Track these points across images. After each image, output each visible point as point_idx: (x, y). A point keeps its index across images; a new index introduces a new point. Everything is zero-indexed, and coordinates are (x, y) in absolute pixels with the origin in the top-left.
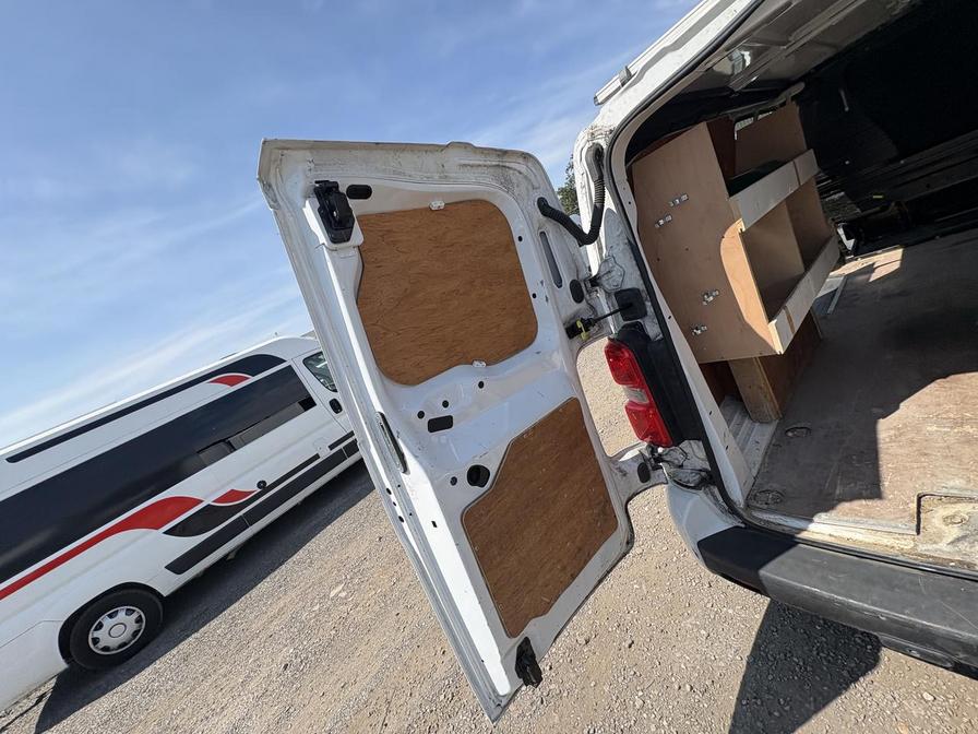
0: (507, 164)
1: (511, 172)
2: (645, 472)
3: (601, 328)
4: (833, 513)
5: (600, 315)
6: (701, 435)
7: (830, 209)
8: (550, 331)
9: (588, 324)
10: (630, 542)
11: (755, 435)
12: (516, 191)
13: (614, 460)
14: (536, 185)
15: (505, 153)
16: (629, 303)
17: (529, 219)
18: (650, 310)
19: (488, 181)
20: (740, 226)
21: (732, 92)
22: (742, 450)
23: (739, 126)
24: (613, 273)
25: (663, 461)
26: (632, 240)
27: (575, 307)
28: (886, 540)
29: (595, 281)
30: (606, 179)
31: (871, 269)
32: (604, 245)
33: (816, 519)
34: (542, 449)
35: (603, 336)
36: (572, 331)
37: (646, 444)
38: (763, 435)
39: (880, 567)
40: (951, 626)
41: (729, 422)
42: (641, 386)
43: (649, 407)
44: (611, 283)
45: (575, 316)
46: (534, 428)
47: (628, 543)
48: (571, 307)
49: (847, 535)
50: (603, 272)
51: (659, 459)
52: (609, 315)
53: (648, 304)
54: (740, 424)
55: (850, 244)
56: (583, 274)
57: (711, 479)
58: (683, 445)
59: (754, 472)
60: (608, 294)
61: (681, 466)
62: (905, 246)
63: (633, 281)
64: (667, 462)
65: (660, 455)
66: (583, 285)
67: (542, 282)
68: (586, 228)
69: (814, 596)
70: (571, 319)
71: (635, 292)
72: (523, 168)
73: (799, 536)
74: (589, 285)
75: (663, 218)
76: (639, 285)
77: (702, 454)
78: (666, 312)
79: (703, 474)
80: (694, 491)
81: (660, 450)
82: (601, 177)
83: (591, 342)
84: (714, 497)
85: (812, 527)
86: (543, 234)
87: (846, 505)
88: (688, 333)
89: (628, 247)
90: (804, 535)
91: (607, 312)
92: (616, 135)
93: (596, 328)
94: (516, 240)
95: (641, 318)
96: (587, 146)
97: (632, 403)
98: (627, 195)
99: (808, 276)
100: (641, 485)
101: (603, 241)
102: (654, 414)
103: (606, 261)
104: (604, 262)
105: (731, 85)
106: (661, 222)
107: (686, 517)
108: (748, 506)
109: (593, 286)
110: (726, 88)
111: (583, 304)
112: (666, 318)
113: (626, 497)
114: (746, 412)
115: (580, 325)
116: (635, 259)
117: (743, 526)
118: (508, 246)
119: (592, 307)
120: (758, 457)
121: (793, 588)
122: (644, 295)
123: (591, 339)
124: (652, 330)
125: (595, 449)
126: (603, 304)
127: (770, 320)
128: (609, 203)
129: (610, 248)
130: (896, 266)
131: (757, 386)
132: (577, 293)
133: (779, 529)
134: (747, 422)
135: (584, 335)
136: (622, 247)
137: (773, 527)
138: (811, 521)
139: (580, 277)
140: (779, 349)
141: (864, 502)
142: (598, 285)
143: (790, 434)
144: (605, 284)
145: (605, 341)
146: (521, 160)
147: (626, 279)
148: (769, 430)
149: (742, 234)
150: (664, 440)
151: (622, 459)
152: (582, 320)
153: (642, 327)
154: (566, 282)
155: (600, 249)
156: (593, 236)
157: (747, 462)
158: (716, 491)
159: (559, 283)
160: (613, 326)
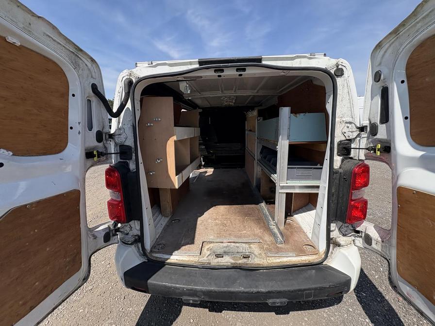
0: (80, 56)
1: (81, 61)
2: (108, 237)
3: (107, 159)
4: (179, 251)
5: (108, 152)
6: (140, 218)
7: (201, 150)
8: (75, 149)
9: (100, 154)
10: (85, 279)
11: (161, 222)
12: (80, 72)
13: (91, 230)
14: (94, 76)
15: (81, 50)
16: (125, 152)
17: (83, 90)
18: (134, 157)
19: (63, 55)
20: (175, 138)
21: (184, 98)
22: (155, 227)
23: (183, 110)
24: (122, 136)
25: (119, 231)
26: (134, 125)
27: (96, 143)
28: (192, 259)
29: (111, 136)
30: (131, 94)
31: (206, 172)
32: (121, 122)
33: (173, 254)
34: (39, 217)
35: (107, 163)
36: (89, 155)
37: (113, 222)
38: (164, 221)
39: (189, 269)
40: (202, 286)
41: (153, 215)
42: (119, 191)
43: (120, 202)
44: (119, 140)
45: (94, 148)
46: (39, 203)
47: (84, 279)
48: (93, 142)
49: (181, 259)
50: (117, 133)
51: (118, 230)
52: (113, 153)
53: (134, 155)
54: (157, 217)
55: (203, 163)
56: (106, 130)
57: (140, 239)
58: (130, 223)
59: (157, 237)
60: (116, 144)
61: (127, 234)
62: (214, 168)
63: (130, 142)
64: (121, 232)
65: (119, 228)
66: (104, 135)
67: (79, 123)
68: (115, 110)
69: (165, 287)
70: (91, 149)
71: (129, 148)
72: (89, 65)
73: (167, 262)
74: (108, 137)
75: (150, 124)
76: (133, 145)
77: (138, 227)
78: (140, 160)
79: (137, 237)
80: (130, 246)
81: (119, 225)
82: (129, 92)
83: (99, 165)
84: (138, 248)
85: (172, 257)
86: (89, 101)
87: (184, 247)
88: (147, 173)
89: (132, 127)
90: (168, 261)
91: (113, 152)
92: (140, 80)
93: (104, 158)
94: (70, 95)
95: (129, 160)
96: (126, 77)
97: (112, 200)
98: (138, 106)
99: (190, 166)
100: (103, 244)
101: (121, 120)
102: (122, 206)
103: (120, 129)
104: (119, 129)
105: (184, 96)
106: (149, 124)
107: (122, 259)
108: (151, 251)
109: (109, 138)
110: (182, 96)
111: (101, 144)
112: (140, 163)
113: (92, 252)
114: (161, 212)
115: (95, 153)
116: (134, 133)
117: (147, 261)
118: (64, 95)
119: (106, 148)
120: (160, 230)
121: (159, 285)
122: (133, 150)
123: (99, 163)
124: (132, 166)
125: (81, 222)
126: (112, 148)
127: (176, 175)
128: (129, 105)
129: (123, 124)
130: (212, 173)
131: (166, 200)
132: (100, 136)
133: (160, 260)
134: (160, 216)
135: (96, 159)
136: (129, 126)
137: (158, 259)
138: (172, 255)
139: (104, 131)
140: (177, 187)
141: (189, 246)
142: (112, 138)
143: (173, 222)
144: (116, 139)
145: (107, 166)
146: (89, 60)
147: (127, 141)
148: (167, 220)
149: (175, 141)
150: (123, 220)
151: (97, 230)
152: (97, 151)
153: (128, 164)
154: (95, 129)
155: (119, 123)
156: (117, 115)
157: (156, 232)
158: (140, 245)
159: (90, 128)
160: (114, 159)
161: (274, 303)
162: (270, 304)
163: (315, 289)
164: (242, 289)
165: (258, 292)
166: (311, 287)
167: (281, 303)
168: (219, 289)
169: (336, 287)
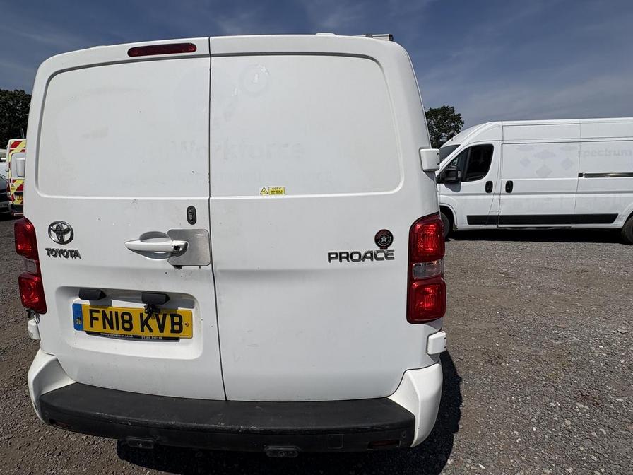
40: (158, 419)
69: (100, 418)
161: (275, 452)
162: (268, 454)
163: (346, 431)
164: (221, 425)
165: (248, 432)
166: (339, 427)
167: (287, 452)
168: (183, 424)
169: (384, 430)
